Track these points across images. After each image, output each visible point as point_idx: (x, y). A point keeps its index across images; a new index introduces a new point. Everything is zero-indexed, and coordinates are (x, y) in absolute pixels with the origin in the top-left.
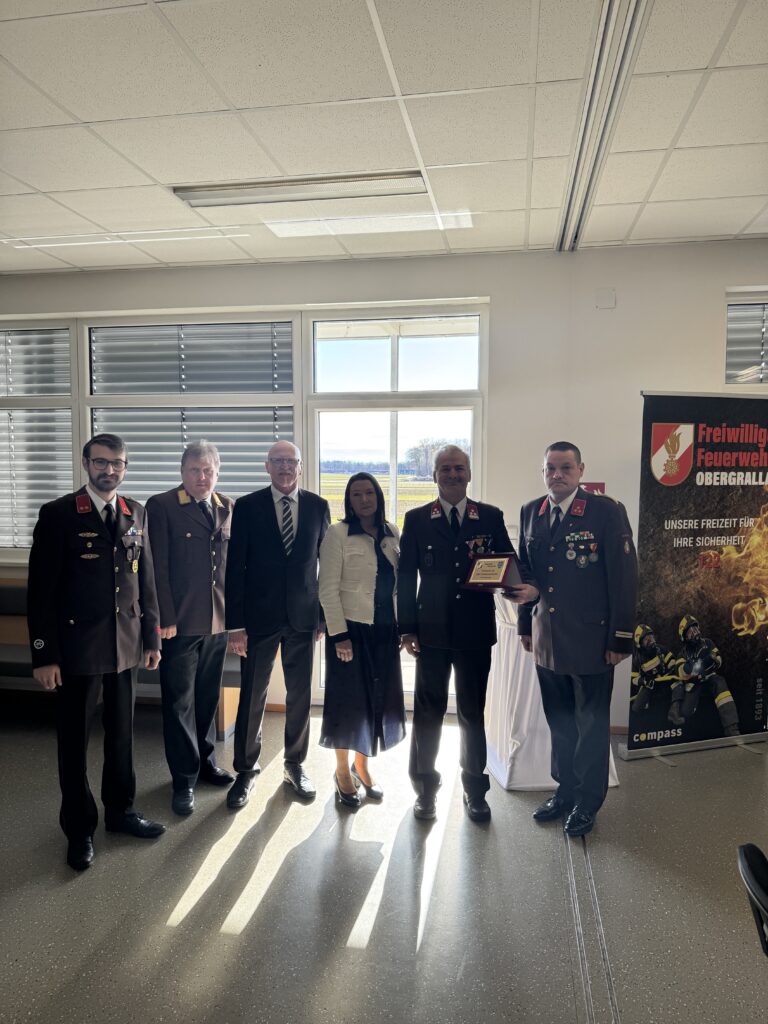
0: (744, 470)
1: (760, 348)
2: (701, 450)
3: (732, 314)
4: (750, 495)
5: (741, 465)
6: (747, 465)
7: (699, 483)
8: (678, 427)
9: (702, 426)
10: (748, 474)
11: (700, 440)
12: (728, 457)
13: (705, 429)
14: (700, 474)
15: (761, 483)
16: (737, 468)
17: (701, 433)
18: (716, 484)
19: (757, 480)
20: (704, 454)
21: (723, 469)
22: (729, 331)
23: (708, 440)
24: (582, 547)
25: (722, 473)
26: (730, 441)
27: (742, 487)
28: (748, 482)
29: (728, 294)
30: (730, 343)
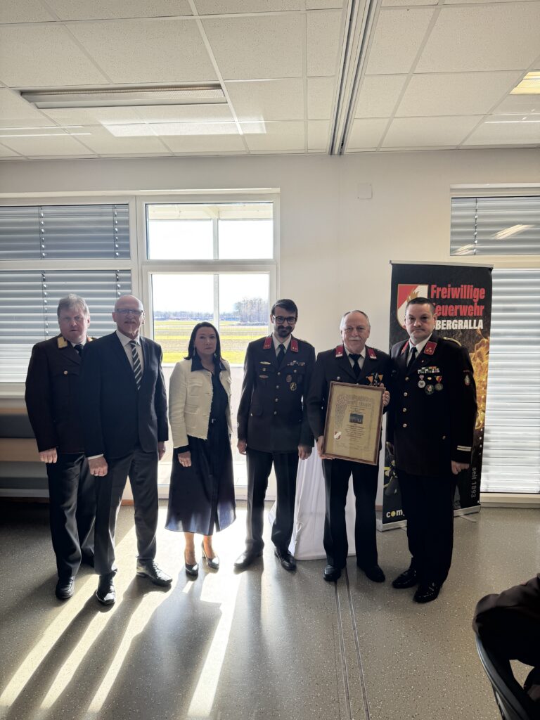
0: (463, 318)
1: (474, 230)
3: (454, 205)
4: (467, 337)
5: (461, 314)
6: (465, 315)
8: (416, 287)
9: (433, 286)
10: (466, 321)
12: (452, 310)
13: (435, 289)
15: (475, 327)
16: (459, 317)
17: (433, 291)
18: (443, 328)
19: (472, 325)
21: (448, 318)
22: (453, 217)
23: (438, 297)
24: (430, 378)
25: (448, 321)
26: (453, 297)
27: (462, 330)
28: (466, 327)
29: (452, 190)
30: (453, 226)
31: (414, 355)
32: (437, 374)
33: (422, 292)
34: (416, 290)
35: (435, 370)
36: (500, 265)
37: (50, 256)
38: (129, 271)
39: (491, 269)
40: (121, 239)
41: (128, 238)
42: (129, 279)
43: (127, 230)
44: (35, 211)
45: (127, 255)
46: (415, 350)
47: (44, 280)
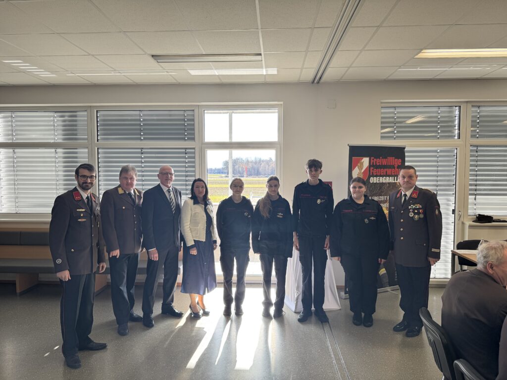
0: (389, 176)
1: (394, 125)
2: (372, 168)
3: (383, 111)
4: (391, 186)
5: (388, 174)
6: (390, 174)
7: (371, 182)
8: (362, 159)
9: (372, 158)
10: (391, 178)
11: (371, 164)
12: (383, 171)
13: (373, 159)
14: (372, 178)
15: (396, 181)
16: (386, 175)
17: (372, 161)
18: (378, 182)
19: (394, 180)
20: (373, 170)
21: (381, 176)
22: (382, 118)
23: (375, 164)
24: (416, 211)
25: (381, 178)
26: (383, 164)
27: (389, 183)
28: (391, 181)
29: (382, 103)
30: (382, 123)
31: (405, 198)
32: (419, 208)
33: (366, 161)
34: (362, 161)
35: (418, 206)
36: (409, 145)
37: (145, 139)
38: (194, 148)
39: (404, 148)
40: (189, 129)
41: (193, 129)
42: (194, 153)
43: (193, 125)
44: (138, 113)
45: (193, 139)
46: (405, 195)
47: (142, 153)
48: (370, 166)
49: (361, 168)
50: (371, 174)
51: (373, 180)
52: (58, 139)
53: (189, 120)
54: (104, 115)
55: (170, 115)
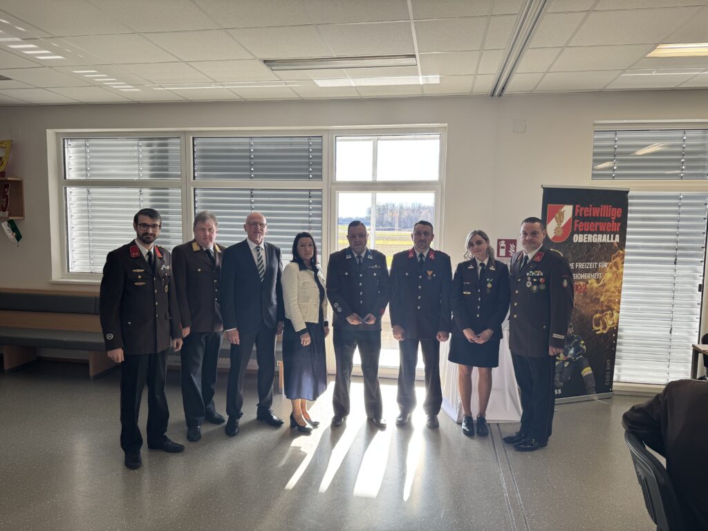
0: (602, 233)
1: (613, 158)
2: (576, 221)
3: (596, 137)
4: (605, 249)
5: (601, 230)
6: (604, 230)
7: (575, 241)
8: (563, 207)
9: (577, 206)
10: (605, 235)
11: (576, 215)
12: (593, 226)
13: (579, 208)
14: (576, 235)
15: (612, 241)
16: (599, 232)
17: (577, 211)
18: (585, 241)
19: (610, 239)
20: (578, 223)
21: (589, 232)
22: (595, 147)
23: (581, 215)
24: (536, 280)
25: (589, 235)
26: (594, 215)
27: (601, 243)
28: (604, 240)
29: (595, 125)
30: (595, 154)
32: (540, 277)
33: (568, 211)
34: (563, 210)
35: (539, 273)
36: (634, 187)
37: (256, 176)
38: (321, 190)
39: (627, 192)
40: (314, 163)
41: (321, 164)
42: (321, 196)
43: (321, 157)
44: (247, 140)
45: (320, 177)
46: (527, 258)
47: (252, 196)
48: (574, 217)
49: (559, 221)
50: (575, 229)
51: (578, 238)
52: (144, 175)
53: (314, 150)
54: (203, 144)
55: (291, 144)
